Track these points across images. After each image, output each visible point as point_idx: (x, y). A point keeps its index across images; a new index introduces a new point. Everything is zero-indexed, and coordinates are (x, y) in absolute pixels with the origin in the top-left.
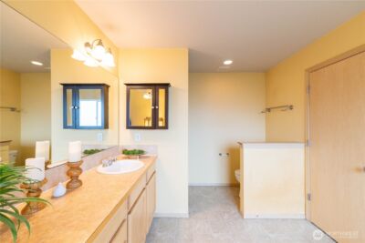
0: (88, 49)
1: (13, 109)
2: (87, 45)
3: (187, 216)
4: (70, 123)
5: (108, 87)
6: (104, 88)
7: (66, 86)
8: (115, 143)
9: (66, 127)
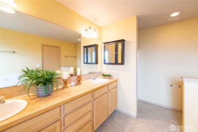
0: (86, 32)
1: (75, 57)
2: (86, 30)
3: (135, 118)
4: (85, 62)
5: (98, 45)
6: (96, 46)
7: (84, 47)
8: (100, 71)
9: (84, 63)
